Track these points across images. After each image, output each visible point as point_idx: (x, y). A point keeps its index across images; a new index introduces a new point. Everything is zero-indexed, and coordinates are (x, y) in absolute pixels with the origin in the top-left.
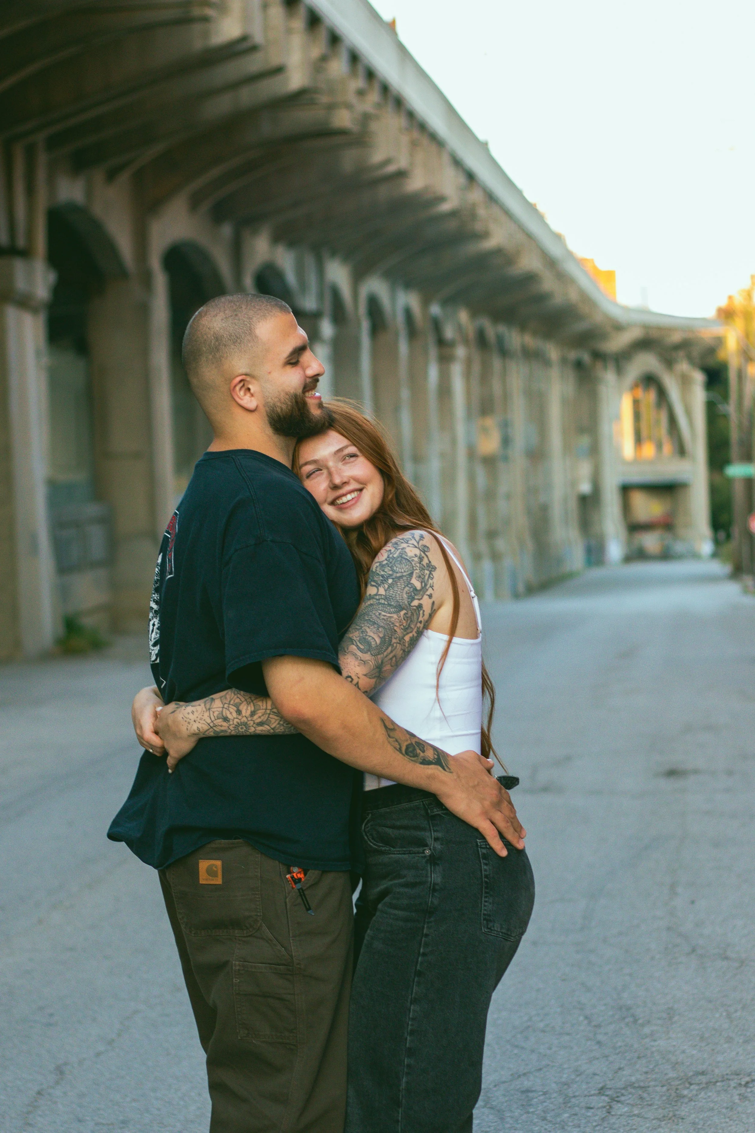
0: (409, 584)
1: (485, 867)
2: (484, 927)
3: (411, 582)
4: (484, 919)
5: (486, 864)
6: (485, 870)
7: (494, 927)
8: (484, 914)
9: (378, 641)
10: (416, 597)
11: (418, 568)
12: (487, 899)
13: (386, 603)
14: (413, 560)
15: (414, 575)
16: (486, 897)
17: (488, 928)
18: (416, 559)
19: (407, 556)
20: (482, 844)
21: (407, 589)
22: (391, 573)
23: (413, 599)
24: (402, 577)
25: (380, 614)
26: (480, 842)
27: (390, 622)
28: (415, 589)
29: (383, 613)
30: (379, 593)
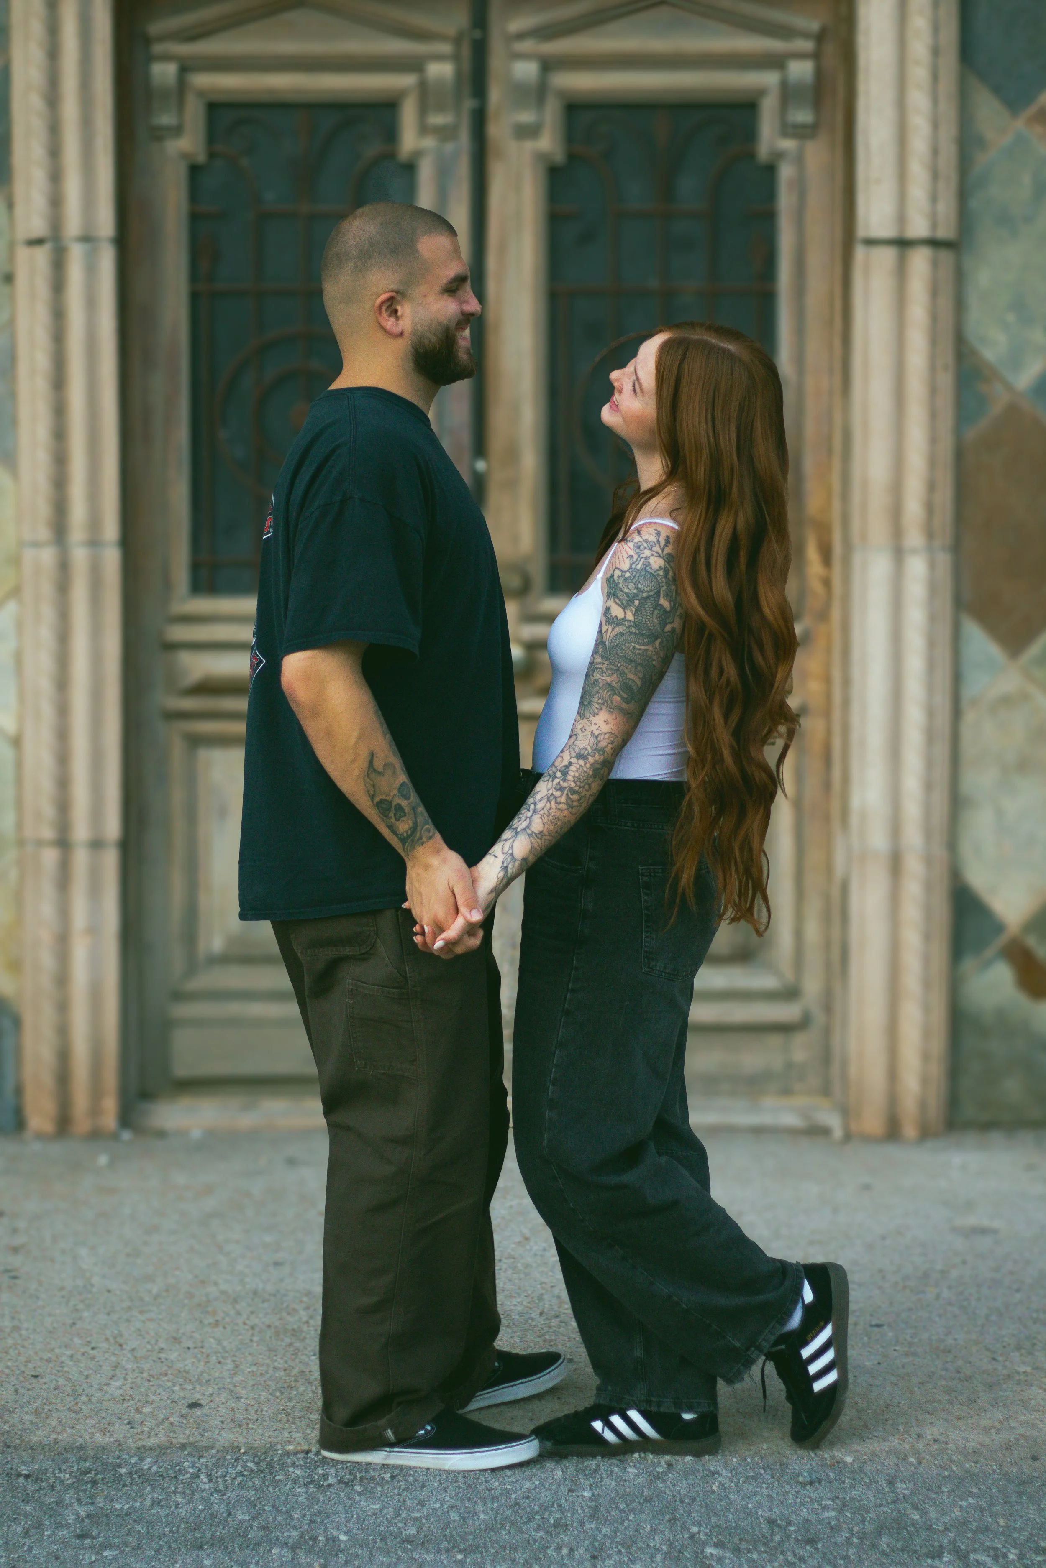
0: (657, 605)
1: (646, 898)
2: (645, 966)
3: (660, 603)
4: (646, 957)
5: (646, 894)
6: (646, 901)
7: (656, 966)
8: (645, 952)
9: (639, 682)
10: (668, 621)
11: (664, 584)
12: (648, 934)
13: (637, 632)
14: (658, 575)
15: (662, 595)
16: (647, 932)
17: (649, 968)
18: (661, 573)
19: (651, 568)
20: (644, 871)
21: (656, 612)
22: (635, 591)
23: (665, 624)
24: (648, 597)
25: (634, 647)
26: (642, 870)
27: (647, 656)
28: (665, 611)
29: (637, 646)
30: (628, 618)
